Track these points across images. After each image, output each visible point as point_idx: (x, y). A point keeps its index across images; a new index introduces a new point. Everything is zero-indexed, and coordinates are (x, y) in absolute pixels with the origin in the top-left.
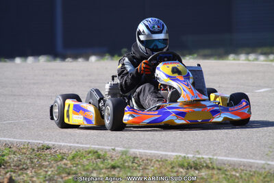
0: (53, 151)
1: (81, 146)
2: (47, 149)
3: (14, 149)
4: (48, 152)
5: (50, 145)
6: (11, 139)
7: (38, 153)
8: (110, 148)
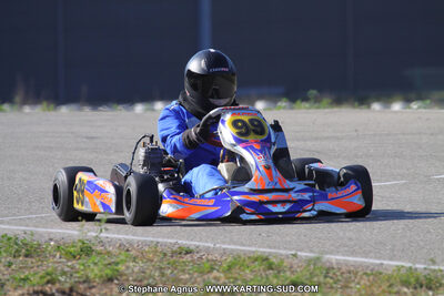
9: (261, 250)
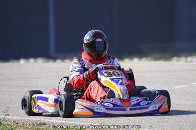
0: (47, 126)
1: (68, 122)
2: (44, 124)
3: (20, 125)
4: (44, 127)
5: (46, 122)
6: (18, 118)
7: (37, 128)
8: (89, 124)
9: (76, 123)
